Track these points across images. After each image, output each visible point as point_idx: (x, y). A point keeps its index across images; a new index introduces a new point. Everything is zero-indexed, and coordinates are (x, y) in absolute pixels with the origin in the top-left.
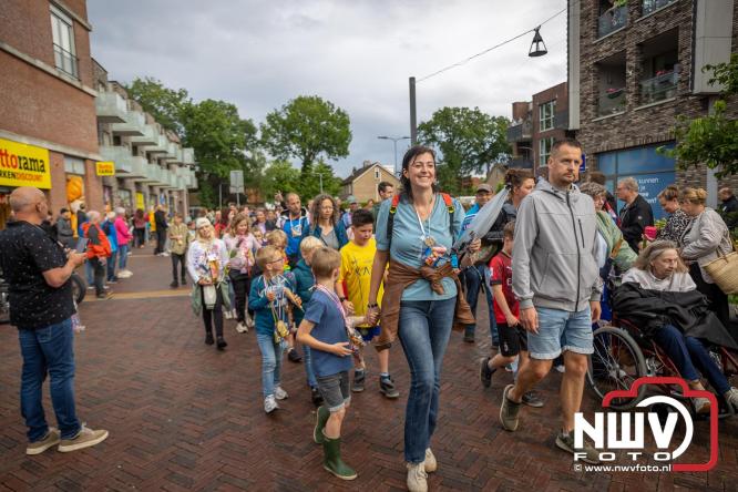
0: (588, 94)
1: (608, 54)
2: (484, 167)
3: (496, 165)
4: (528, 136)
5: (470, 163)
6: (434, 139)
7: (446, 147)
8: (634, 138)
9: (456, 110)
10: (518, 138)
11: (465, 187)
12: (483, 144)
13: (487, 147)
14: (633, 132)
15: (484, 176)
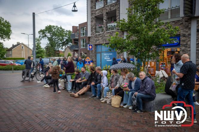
0: (93, 26)
1: (99, 14)
2: (64, 47)
3: (68, 47)
4: (77, 38)
5: (59, 45)
6: (46, 36)
7: (50, 39)
8: (106, 41)
9: (54, 26)
10: (74, 38)
11: (57, 54)
12: (63, 39)
13: (65, 40)
14: (105, 39)
15: (64, 50)
